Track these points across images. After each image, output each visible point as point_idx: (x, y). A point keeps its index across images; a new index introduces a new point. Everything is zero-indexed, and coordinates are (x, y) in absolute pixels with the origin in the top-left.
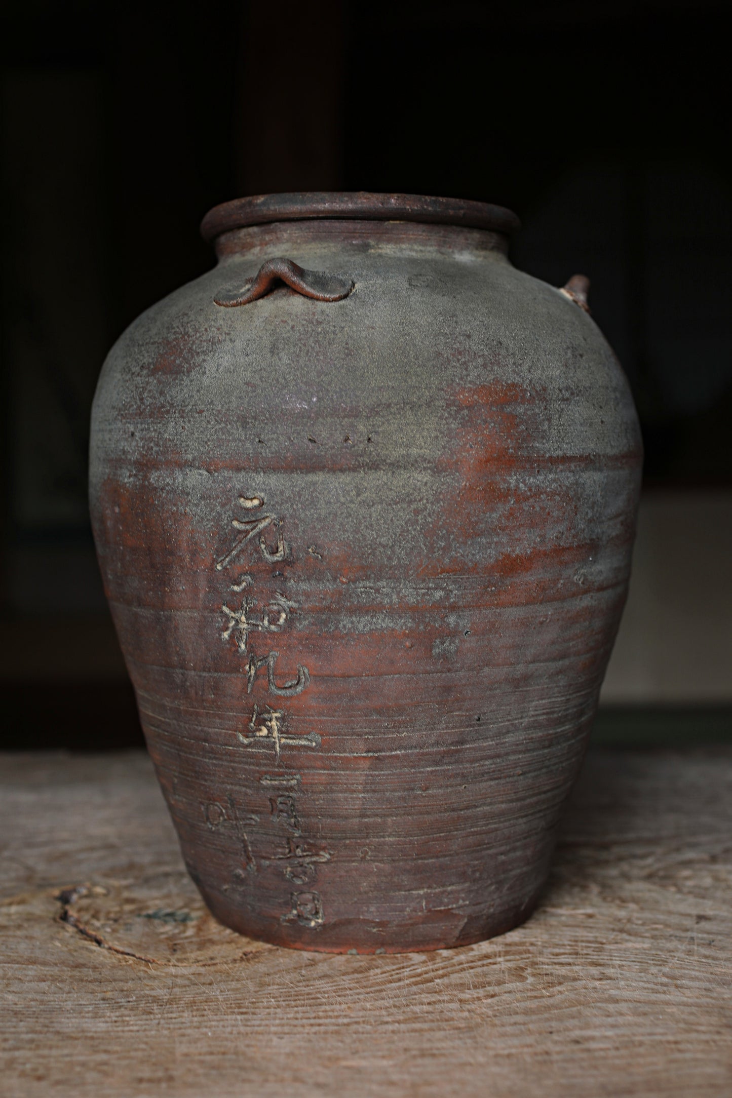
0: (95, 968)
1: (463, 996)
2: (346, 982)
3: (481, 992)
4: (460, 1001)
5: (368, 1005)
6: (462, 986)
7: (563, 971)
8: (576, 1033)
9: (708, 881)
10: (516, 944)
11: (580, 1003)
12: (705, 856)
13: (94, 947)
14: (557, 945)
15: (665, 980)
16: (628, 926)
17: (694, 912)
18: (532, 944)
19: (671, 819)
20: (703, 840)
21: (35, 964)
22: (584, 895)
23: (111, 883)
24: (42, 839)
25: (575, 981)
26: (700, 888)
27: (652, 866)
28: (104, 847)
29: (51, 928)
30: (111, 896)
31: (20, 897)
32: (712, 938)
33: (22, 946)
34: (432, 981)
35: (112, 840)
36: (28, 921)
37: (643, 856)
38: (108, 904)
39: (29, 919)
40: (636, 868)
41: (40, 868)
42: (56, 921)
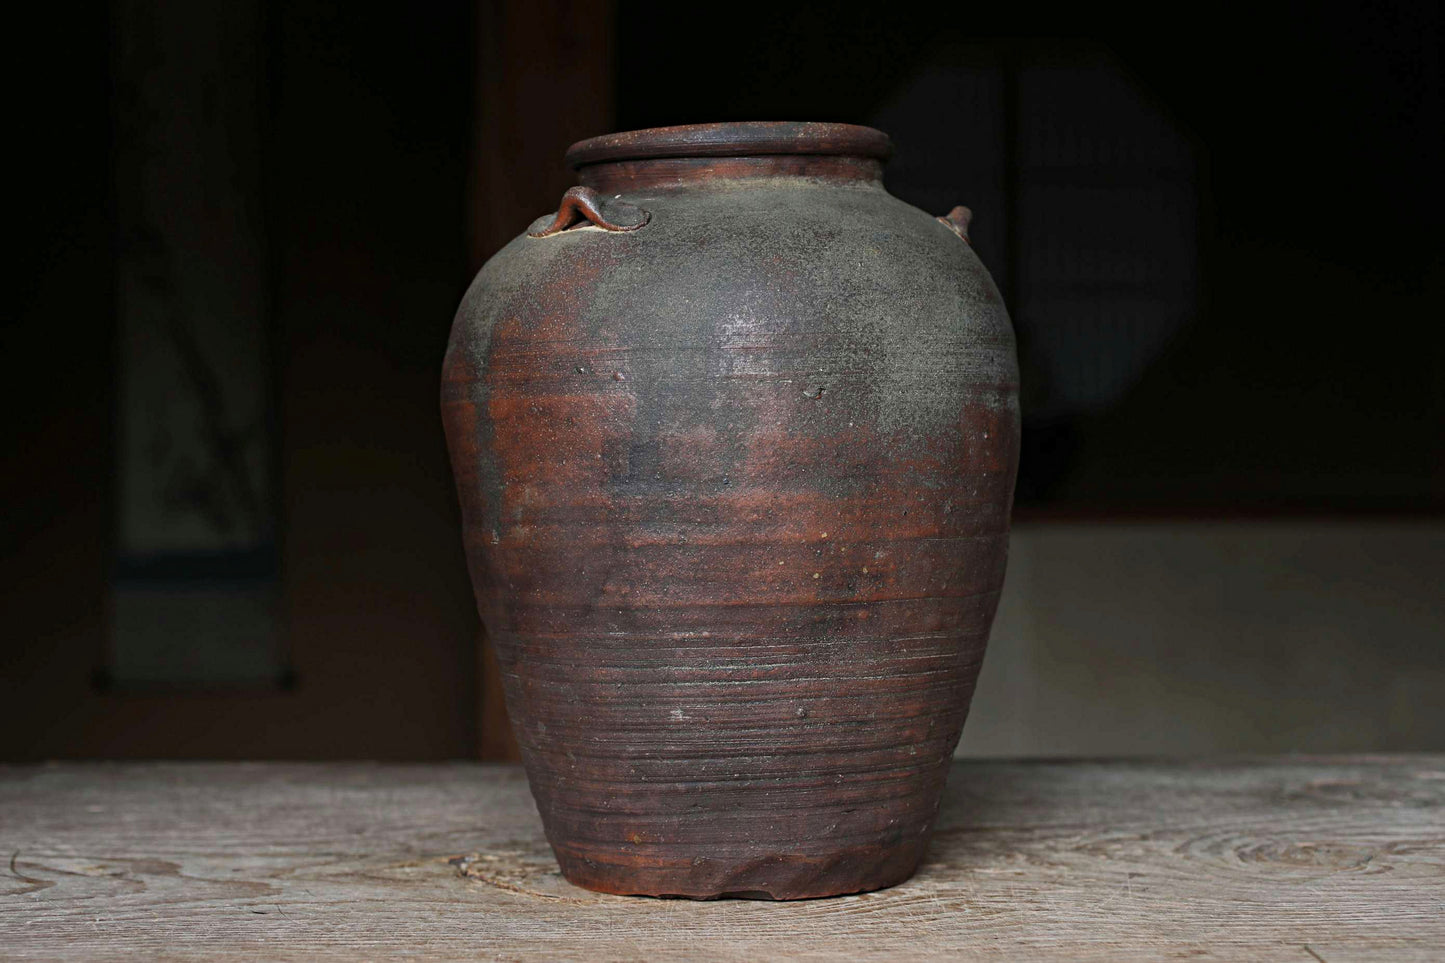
0: (523, 905)
1: (904, 920)
3: (921, 918)
4: (903, 922)
5: (813, 925)
6: (902, 914)
7: (1000, 905)
8: (1021, 939)
9: (1139, 852)
10: (948, 891)
12: (1136, 836)
13: (511, 892)
14: (988, 891)
15: (1100, 910)
16: (1060, 880)
17: (1127, 871)
18: (964, 890)
19: (1095, 811)
20: (1132, 825)
21: (459, 902)
22: (1011, 861)
23: (500, 853)
24: (401, 824)
25: (1012, 910)
26: (1130, 856)
27: (1078, 842)
28: (474, 829)
29: (455, 880)
30: (507, 862)
31: (408, 863)
32: (1145, 886)
33: (437, 892)
34: (870, 911)
35: (480, 824)
36: (430, 877)
37: (1069, 836)
38: (507, 866)
39: (430, 875)
40: (1062, 844)
41: (414, 843)
42: (458, 876)
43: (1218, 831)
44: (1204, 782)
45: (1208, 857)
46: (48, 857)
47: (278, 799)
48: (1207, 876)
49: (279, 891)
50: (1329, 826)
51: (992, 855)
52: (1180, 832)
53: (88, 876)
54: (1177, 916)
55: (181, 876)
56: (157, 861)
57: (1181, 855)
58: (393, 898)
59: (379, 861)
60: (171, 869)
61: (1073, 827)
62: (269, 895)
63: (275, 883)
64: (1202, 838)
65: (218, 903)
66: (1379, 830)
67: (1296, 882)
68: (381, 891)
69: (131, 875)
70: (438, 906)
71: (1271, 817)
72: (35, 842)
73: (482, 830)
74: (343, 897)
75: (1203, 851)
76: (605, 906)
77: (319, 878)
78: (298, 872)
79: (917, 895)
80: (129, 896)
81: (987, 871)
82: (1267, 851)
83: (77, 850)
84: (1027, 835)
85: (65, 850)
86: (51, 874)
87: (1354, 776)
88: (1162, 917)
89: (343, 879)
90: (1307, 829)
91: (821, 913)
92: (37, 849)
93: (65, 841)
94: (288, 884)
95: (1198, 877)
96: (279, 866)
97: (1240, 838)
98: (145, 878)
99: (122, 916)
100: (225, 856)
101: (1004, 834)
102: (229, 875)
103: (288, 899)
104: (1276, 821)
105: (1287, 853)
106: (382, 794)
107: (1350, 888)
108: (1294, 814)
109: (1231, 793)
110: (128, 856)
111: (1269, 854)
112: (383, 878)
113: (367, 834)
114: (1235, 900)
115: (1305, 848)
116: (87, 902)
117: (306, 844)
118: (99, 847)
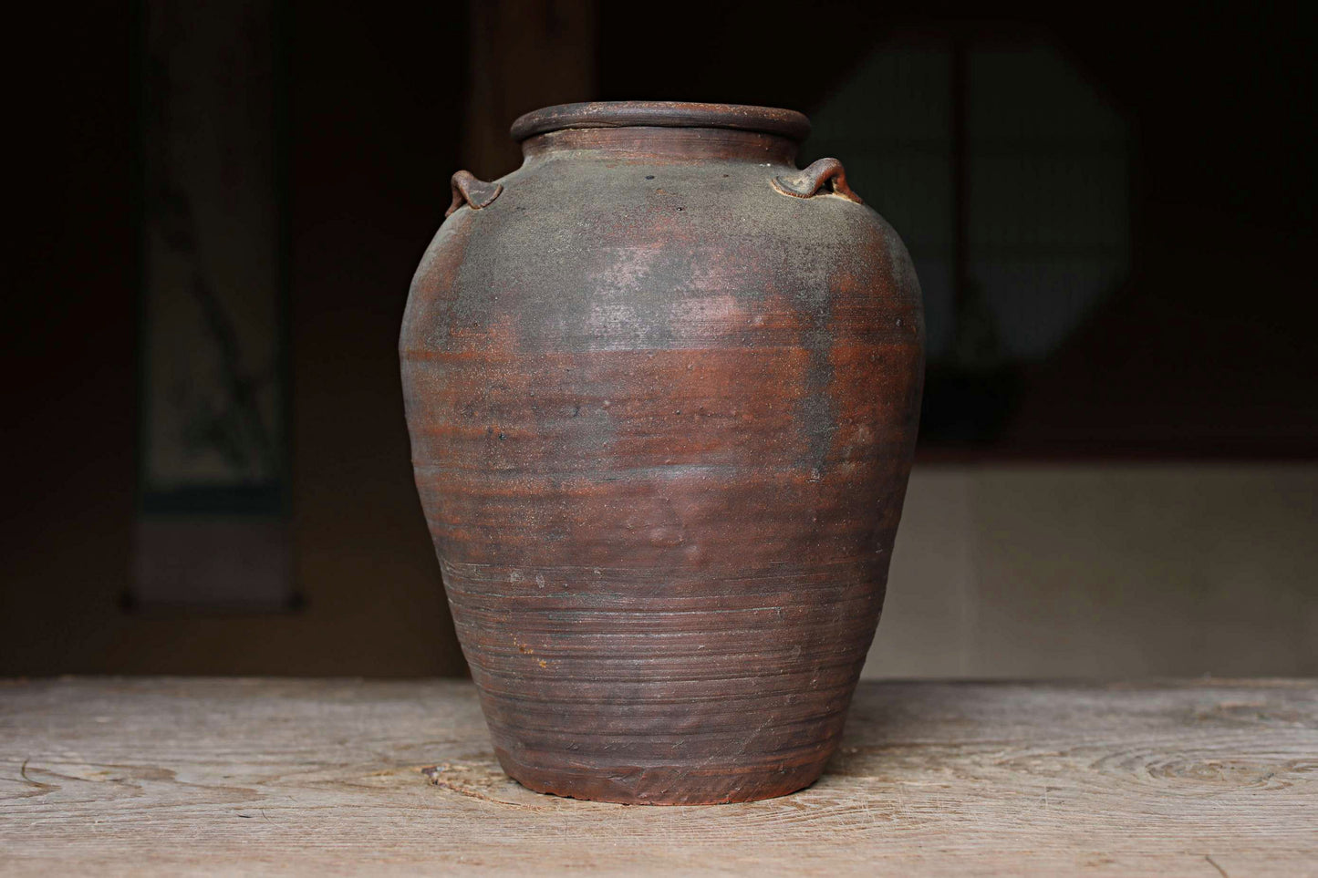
0: (486, 811)
2: (726, 820)
3: (852, 826)
4: (835, 831)
6: (834, 823)
7: (926, 816)
8: (943, 847)
9: (1058, 767)
10: (879, 802)
11: (944, 832)
12: (1055, 753)
13: (477, 800)
14: (916, 803)
15: (1019, 821)
16: (983, 793)
17: (1045, 785)
18: (893, 802)
19: (1019, 728)
20: (1052, 742)
21: (427, 808)
22: (938, 775)
23: (469, 763)
24: (380, 736)
25: (936, 820)
26: (1049, 771)
27: (1000, 758)
28: (448, 741)
29: (426, 788)
30: (475, 771)
31: (385, 772)
32: (1061, 799)
33: (409, 799)
34: (805, 820)
35: (453, 737)
36: (403, 784)
37: (993, 752)
38: (475, 776)
39: (403, 783)
40: (986, 759)
41: (392, 754)
42: (429, 784)
43: (1131, 748)
44: (1122, 703)
45: (1121, 773)
46: (55, 763)
47: (269, 711)
48: (1119, 790)
49: (263, 797)
50: (1235, 745)
51: (921, 770)
52: (1096, 749)
53: (92, 781)
54: (1088, 827)
55: (176, 782)
56: (155, 768)
57: (1096, 771)
58: (368, 804)
59: (357, 770)
60: (167, 776)
61: (999, 743)
62: (254, 800)
63: (261, 789)
64: (1116, 755)
65: (207, 807)
66: (1281, 749)
67: (1202, 797)
68: (357, 798)
69: (130, 781)
70: (409, 812)
71: (1182, 736)
72: (45, 750)
73: (455, 742)
74: (323, 803)
75: (1116, 767)
76: (562, 813)
77: (302, 785)
78: (283, 779)
79: (850, 806)
80: (128, 800)
81: (916, 784)
82: (1175, 767)
83: (83, 757)
84: (955, 751)
85: (72, 757)
86: (57, 779)
87: (1260, 699)
88: (1075, 828)
89: (323, 786)
90: (1213, 747)
91: (761, 821)
92: (47, 756)
93: (72, 749)
94: (273, 790)
95: (1110, 791)
96: (267, 773)
97: (1151, 755)
98: (143, 783)
99: (120, 819)
100: (218, 764)
101: (933, 749)
102: (219, 782)
103: (272, 804)
104: (1187, 740)
105: (1194, 770)
106: (364, 708)
107: (1251, 802)
108: (1203, 734)
109: (1146, 714)
110: (129, 763)
111: (1178, 771)
112: (360, 786)
113: (348, 745)
114: (1144, 813)
115: (1211, 764)
116: (88, 806)
117: (292, 753)
118: (103, 755)
